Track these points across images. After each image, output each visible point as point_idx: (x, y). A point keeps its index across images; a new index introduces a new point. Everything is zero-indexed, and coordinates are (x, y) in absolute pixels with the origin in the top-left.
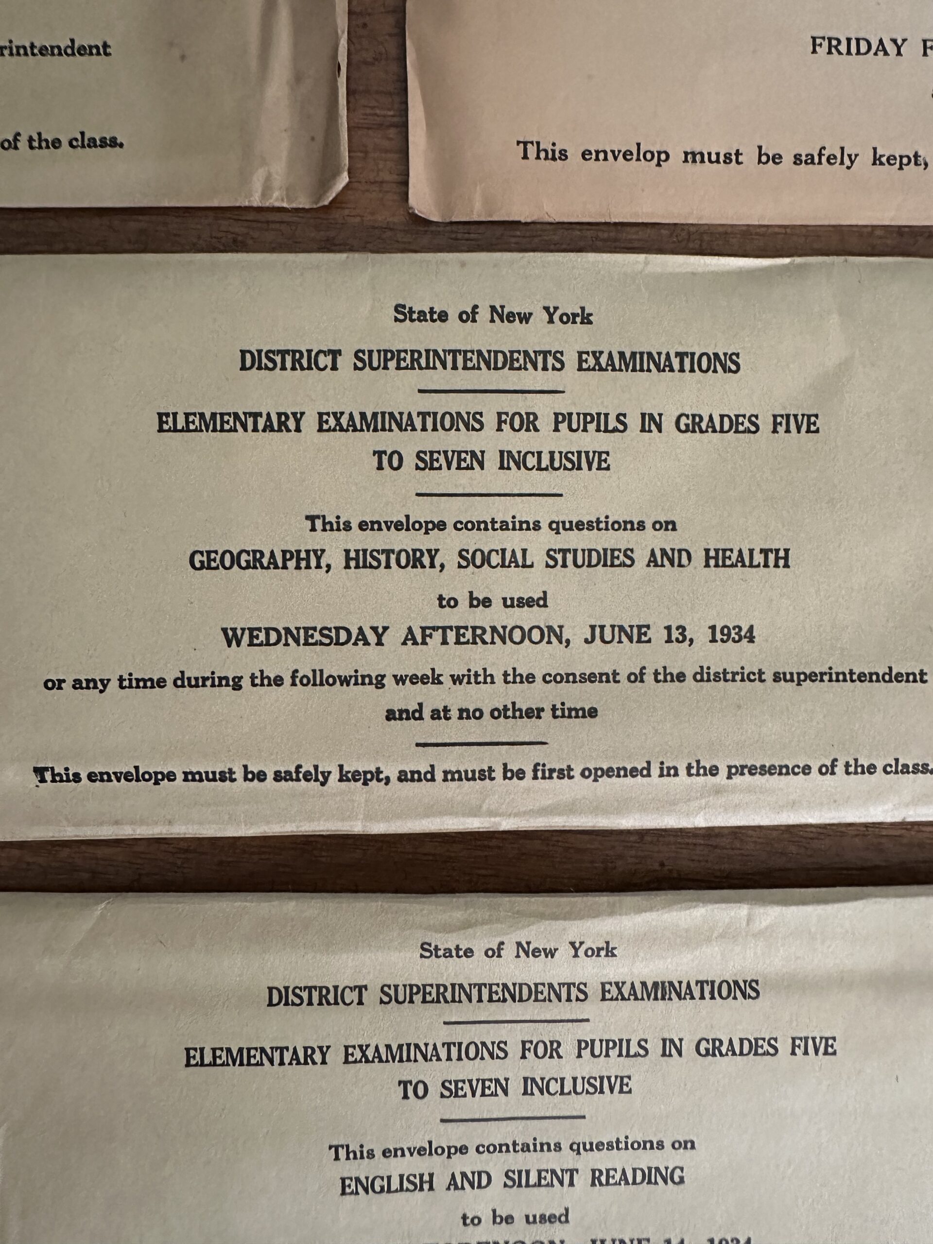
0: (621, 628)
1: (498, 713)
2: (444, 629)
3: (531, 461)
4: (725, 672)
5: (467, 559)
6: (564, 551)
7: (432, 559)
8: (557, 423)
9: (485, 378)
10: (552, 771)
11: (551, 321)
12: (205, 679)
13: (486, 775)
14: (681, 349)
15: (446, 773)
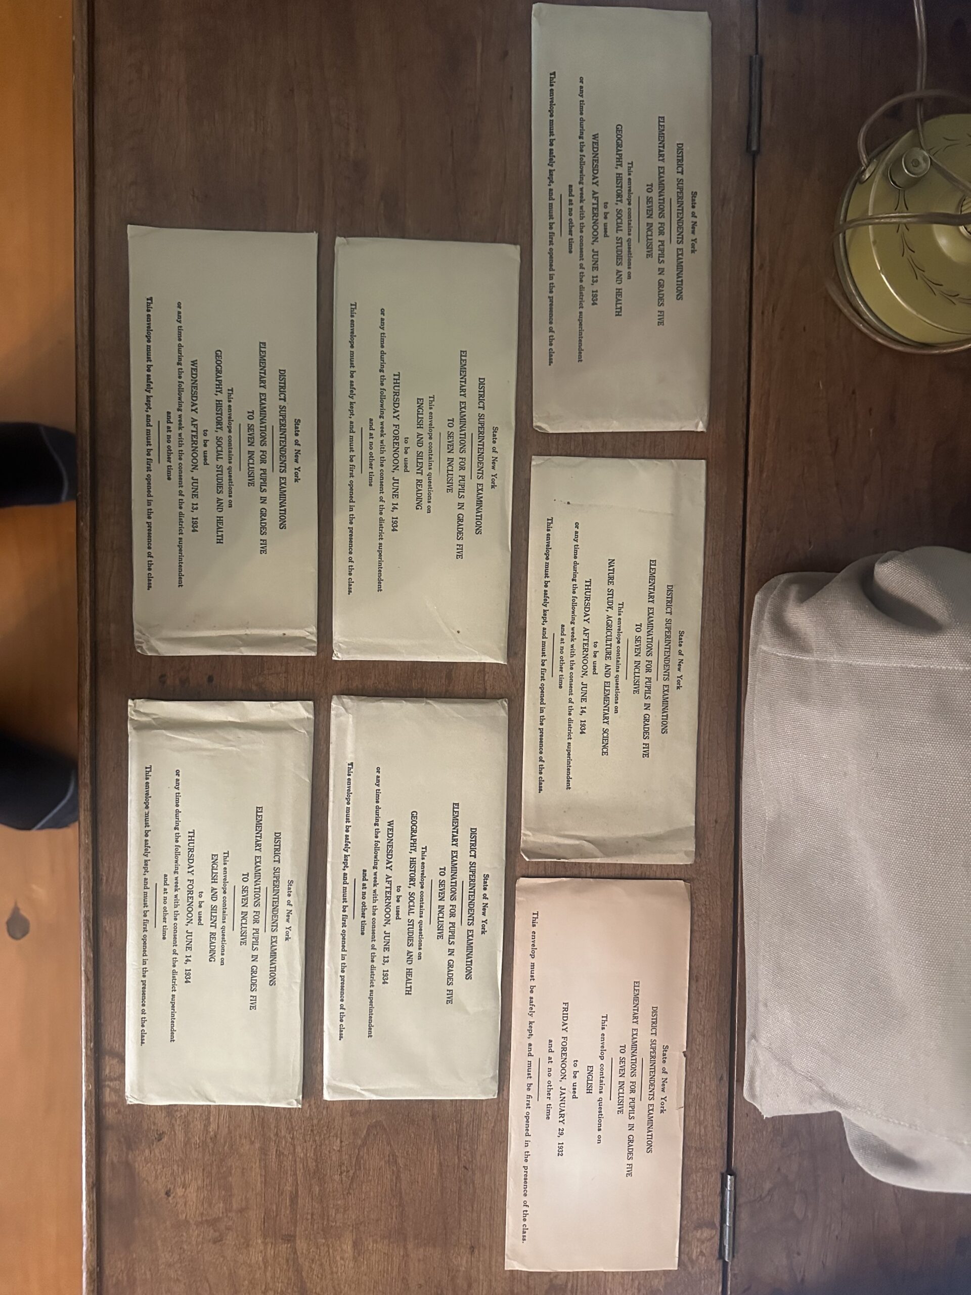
0: (389, 942)
1: (364, 904)
2: (391, 888)
3: (441, 915)
4: (374, 975)
5: (411, 895)
6: (413, 925)
7: (412, 884)
8: (452, 923)
9: (466, 901)
10: (345, 921)
11: (483, 922)
12: (378, 815)
13: (345, 900)
14: (473, 962)
15: (346, 888)
